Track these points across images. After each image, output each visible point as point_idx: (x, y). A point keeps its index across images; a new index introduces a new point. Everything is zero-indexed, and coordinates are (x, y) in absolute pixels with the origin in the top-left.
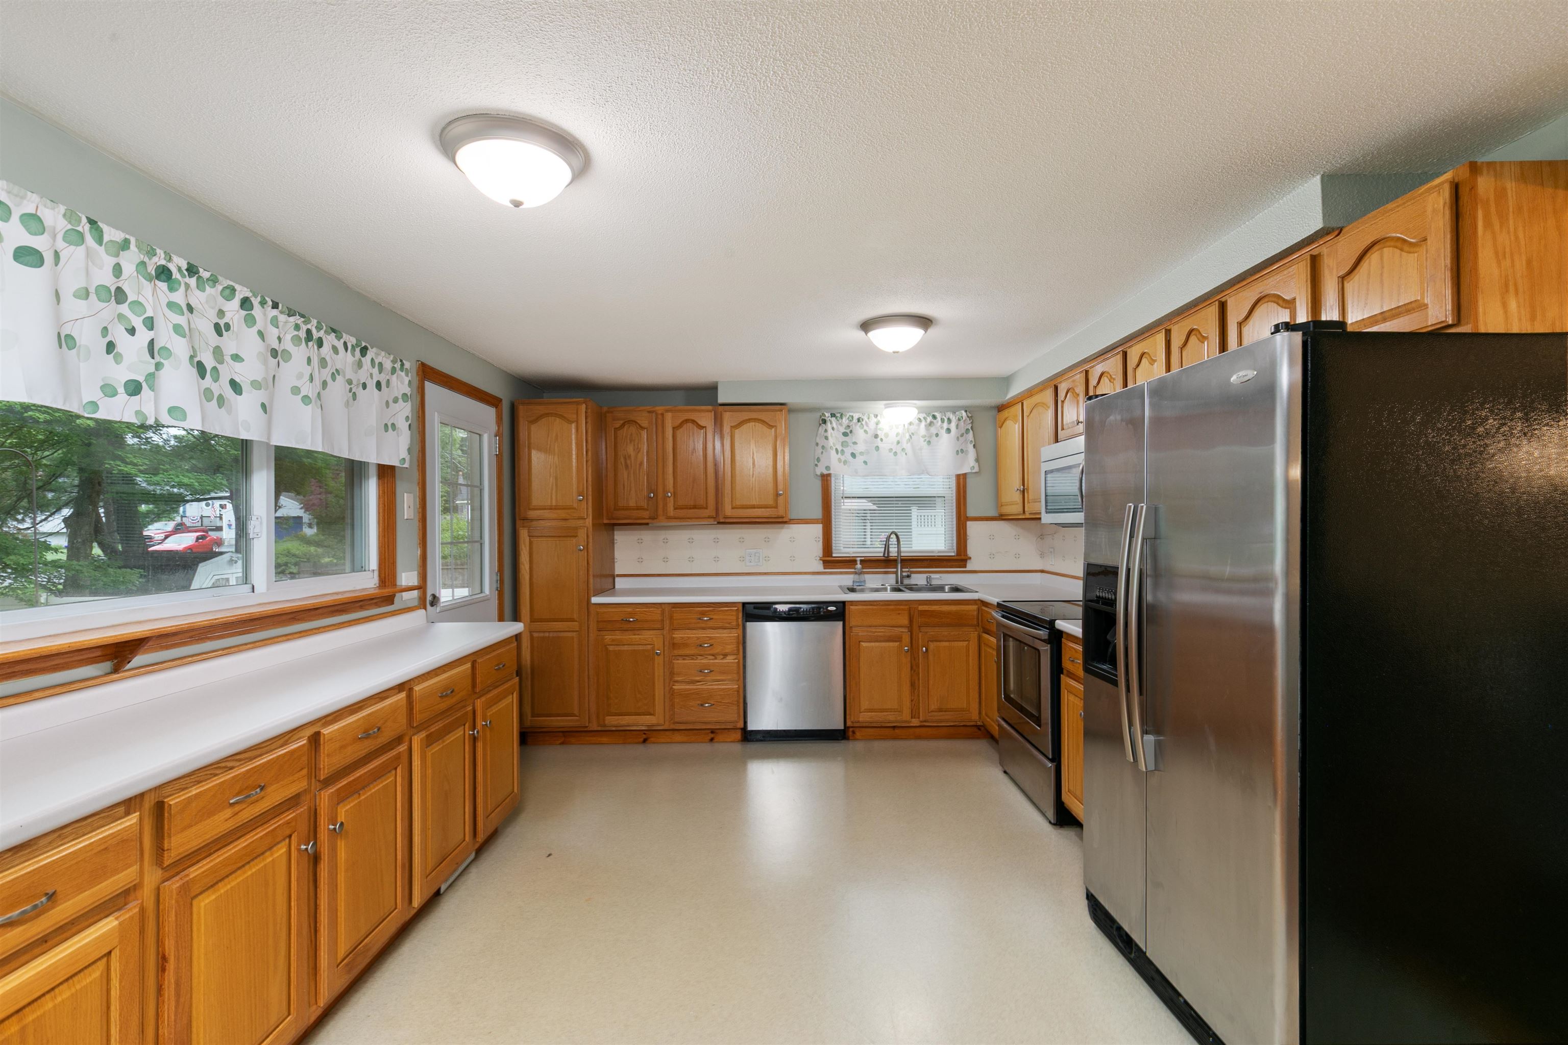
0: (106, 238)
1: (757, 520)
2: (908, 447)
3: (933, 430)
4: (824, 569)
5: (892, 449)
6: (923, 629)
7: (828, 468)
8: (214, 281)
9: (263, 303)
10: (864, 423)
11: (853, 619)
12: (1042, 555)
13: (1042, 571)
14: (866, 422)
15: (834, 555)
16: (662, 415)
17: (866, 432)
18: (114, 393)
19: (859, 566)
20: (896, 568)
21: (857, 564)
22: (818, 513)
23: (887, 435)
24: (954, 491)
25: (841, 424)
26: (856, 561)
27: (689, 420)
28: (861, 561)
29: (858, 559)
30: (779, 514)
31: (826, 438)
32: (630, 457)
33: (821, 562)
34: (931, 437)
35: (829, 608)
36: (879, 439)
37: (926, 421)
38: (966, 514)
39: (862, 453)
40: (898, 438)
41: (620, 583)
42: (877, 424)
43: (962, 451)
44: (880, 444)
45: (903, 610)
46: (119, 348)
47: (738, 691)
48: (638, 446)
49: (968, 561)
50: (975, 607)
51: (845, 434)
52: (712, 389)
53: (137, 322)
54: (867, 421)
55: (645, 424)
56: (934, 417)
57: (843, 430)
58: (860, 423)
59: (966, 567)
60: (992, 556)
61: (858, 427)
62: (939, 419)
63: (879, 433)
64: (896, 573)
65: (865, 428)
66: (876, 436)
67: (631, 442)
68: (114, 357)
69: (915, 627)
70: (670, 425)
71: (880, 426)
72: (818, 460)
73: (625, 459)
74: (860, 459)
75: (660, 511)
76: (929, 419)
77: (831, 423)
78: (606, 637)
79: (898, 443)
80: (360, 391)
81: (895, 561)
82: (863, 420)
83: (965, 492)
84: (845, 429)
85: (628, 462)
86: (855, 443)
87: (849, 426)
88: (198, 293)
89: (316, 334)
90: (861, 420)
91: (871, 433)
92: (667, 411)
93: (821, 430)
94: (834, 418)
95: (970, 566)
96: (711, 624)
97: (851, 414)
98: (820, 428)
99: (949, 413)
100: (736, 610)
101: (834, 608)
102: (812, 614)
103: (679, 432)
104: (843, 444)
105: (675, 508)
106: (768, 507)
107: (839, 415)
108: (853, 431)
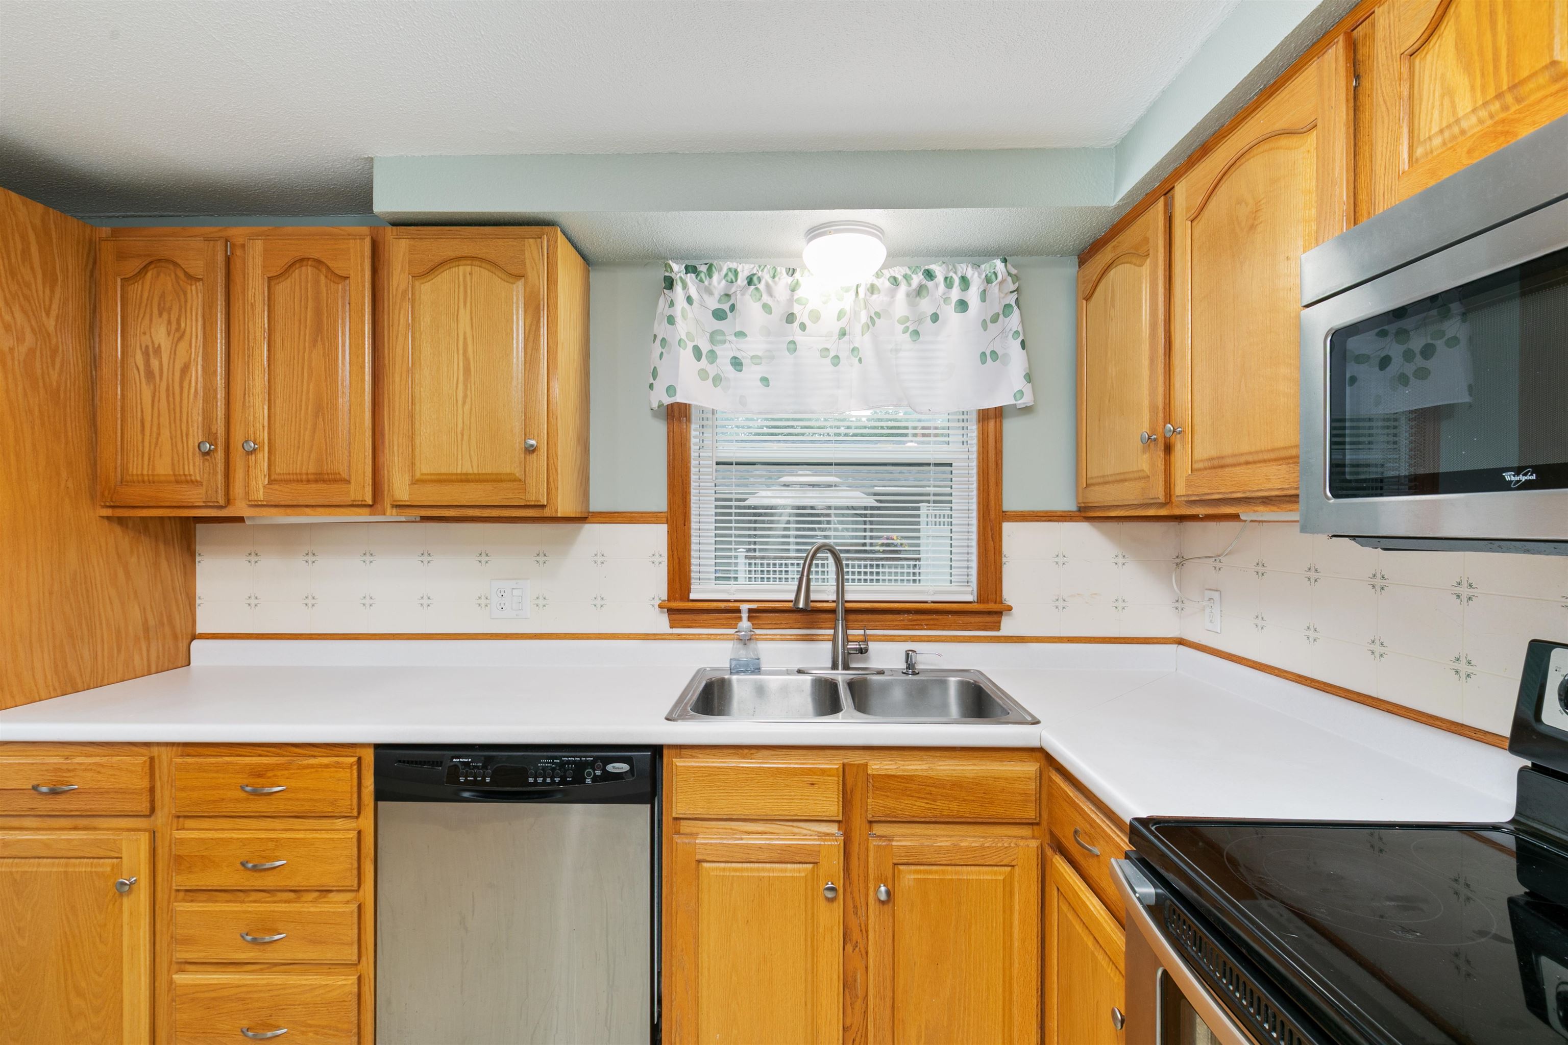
2: (863, 342)
3: (926, 306)
4: (671, 627)
5: (827, 350)
6: (879, 829)
7: (679, 391)
10: (761, 286)
11: (682, 801)
12: (1179, 603)
13: (1181, 642)
14: (768, 286)
15: (692, 596)
16: (243, 246)
17: (767, 308)
19: (745, 624)
20: (835, 628)
21: (740, 618)
22: (659, 502)
23: (815, 316)
24: (974, 450)
25: (709, 292)
26: (738, 611)
27: (308, 259)
28: (751, 611)
29: (745, 607)
30: (528, 497)
31: (671, 320)
32: (158, 351)
33: (665, 610)
34: (920, 321)
35: (611, 768)
36: (796, 324)
37: (909, 284)
38: (1001, 505)
39: (756, 359)
40: (842, 323)
41: (203, 654)
43: (994, 355)
44: (799, 337)
47: (357, 995)
48: (179, 323)
49: (1005, 614)
50: (1030, 769)
51: (719, 315)
54: (770, 281)
55: (196, 266)
56: (929, 275)
57: (713, 303)
58: (752, 287)
59: (998, 629)
60: (1060, 603)
61: (747, 297)
62: (940, 278)
63: (797, 309)
64: (833, 640)
65: (766, 298)
66: (790, 318)
67: (162, 312)
69: (858, 822)
70: (259, 271)
71: (799, 294)
72: (654, 371)
73: (146, 354)
74: (752, 373)
75: (236, 489)
76: (917, 279)
77: (685, 287)
79: (843, 333)
81: (833, 611)
82: (759, 280)
83: (999, 453)
84: (720, 301)
85: (155, 363)
86: (741, 334)
87: (727, 295)
90: (755, 279)
91: (779, 311)
92: (254, 236)
93: (663, 303)
94: (693, 276)
95: (1008, 626)
96: (282, 802)
97: (733, 265)
98: (661, 298)
99: (964, 266)
100: (352, 765)
101: (624, 767)
102: (559, 784)
103: (282, 289)
104: (714, 337)
105: (271, 482)
106: (501, 481)
107: (703, 268)
108: (738, 307)
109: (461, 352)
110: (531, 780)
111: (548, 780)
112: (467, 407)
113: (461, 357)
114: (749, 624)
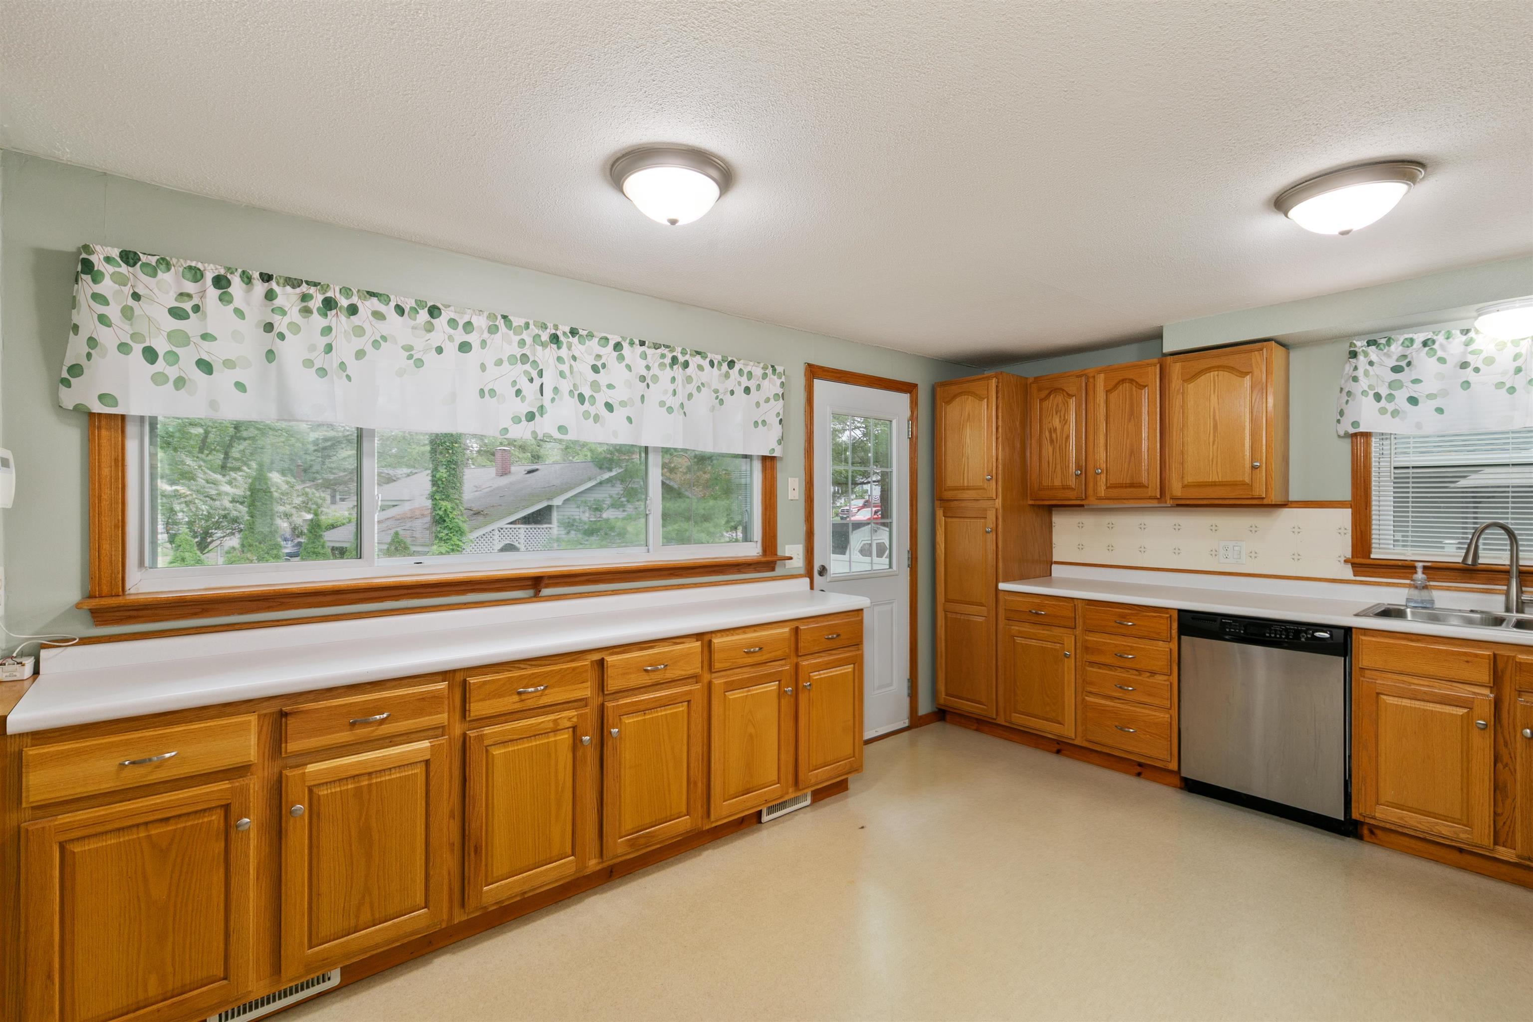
0: (514, 324)
4: (1354, 575)
5: (1503, 383)
6: (1526, 696)
7: (1362, 423)
8: (591, 335)
9: (632, 343)
10: (1436, 346)
11: (1367, 657)
14: (1442, 345)
15: (1372, 556)
16: (1094, 377)
17: (1442, 360)
18: (520, 421)
19: (1420, 576)
20: (1509, 585)
21: (1416, 573)
22: (1345, 493)
23: (1490, 361)
25: (1388, 355)
26: (1414, 568)
27: (1126, 379)
28: (1425, 568)
29: (1419, 565)
30: (1254, 493)
31: (1355, 379)
32: (1055, 430)
33: (1350, 566)
35: (1317, 634)
36: (1470, 369)
39: (1431, 396)
40: (1518, 363)
41: (1057, 571)
44: (1473, 377)
45: (1479, 656)
46: (524, 393)
48: (1065, 417)
51: (1397, 370)
52: (1157, 336)
53: (534, 374)
54: (1444, 342)
55: (1072, 390)
57: (1391, 363)
58: (1427, 348)
61: (1423, 355)
63: (1471, 358)
64: (1507, 594)
65: (1440, 353)
66: (1464, 365)
67: (1058, 413)
68: (521, 399)
69: (1506, 690)
70: (1102, 388)
71: (1473, 347)
72: (1342, 413)
73: (1050, 432)
74: (1428, 406)
75: (1090, 491)
77: (1367, 355)
78: (1013, 627)
79: (1518, 370)
80: (728, 398)
81: (1507, 572)
82: (1434, 342)
84: (1397, 361)
85: (1054, 436)
86: (1416, 381)
87: (1404, 356)
88: (580, 346)
89: (681, 359)
90: (1429, 343)
91: (1452, 362)
92: (1099, 372)
93: (1348, 369)
94: (1374, 347)
96: (1135, 631)
97: (1409, 335)
98: (1347, 365)
100: (1167, 618)
101: (1327, 635)
102: (1285, 638)
103: (1113, 396)
104: (1392, 385)
105: (1107, 488)
106: (1236, 485)
107: (1383, 341)
108: (1414, 363)
109: (1212, 417)
110: (1268, 635)
111: (1278, 636)
112: (1215, 446)
113: (1212, 420)
114: (1424, 576)
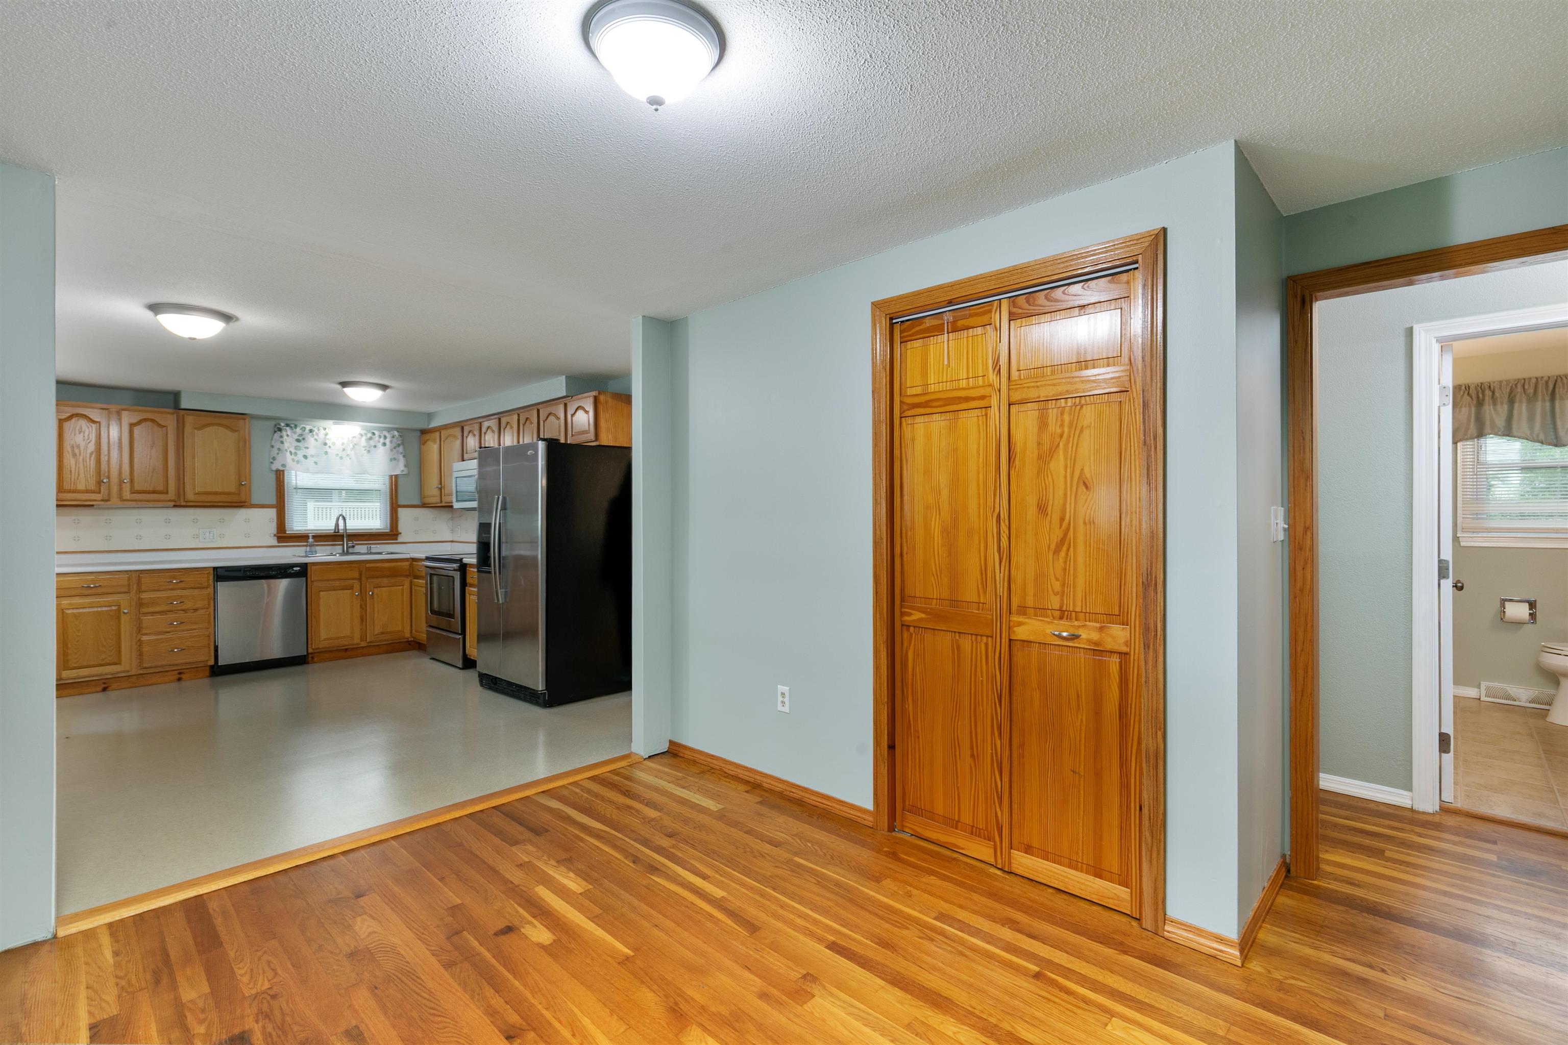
1: (219, 504)
2: (351, 454)
3: (372, 443)
4: (278, 543)
5: (338, 454)
6: (369, 580)
7: (284, 465)
10: (314, 433)
11: (313, 575)
12: (452, 531)
13: (452, 542)
15: (287, 532)
16: (118, 412)
17: (316, 440)
19: (311, 540)
20: (343, 541)
21: (309, 538)
22: (273, 500)
23: (334, 444)
24: (388, 487)
25: (294, 433)
26: (308, 536)
27: (148, 419)
28: (313, 536)
29: (311, 535)
30: (241, 499)
31: (282, 442)
33: (276, 538)
34: (370, 447)
35: (295, 568)
36: (327, 446)
37: (367, 437)
38: (398, 503)
39: (312, 456)
40: (343, 447)
42: (326, 434)
43: (394, 459)
44: (329, 450)
45: (355, 567)
47: (209, 636)
48: (88, 437)
49: (399, 535)
50: (407, 563)
51: (298, 441)
52: (176, 396)
54: (317, 433)
55: (96, 418)
56: (374, 434)
57: (296, 437)
58: (311, 434)
59: (397, 539)
60: (417, 532)
61: (309, 436)
62: (377, 436)
63: (327, 441)
64: (343, 544)
65: (316, 437)
66: (325, 444)
67: (80, 433)
69: (364, 579)
70: (126, 421)
71: (328, 437)
72: (274, 459)
73: (72, 447)
74: (311, 460)
75: (114, 494)
76: (369, 435)
77: (286, 431)
79: (344, 450)
81: (343, 536)
83: (397, 488)
84: (298, 436)
86: (307, 448)
87: (301, 435)
90: (312, 431)
91: (320, 441)
92: (123, 410)
93: (277, 436)
94: (289, 427)
95: (400, 539)
96: (182, 585)
97: (304, 426)
98: (276, 434)
99: (384, 432)
101: (299, 568)
103: (137, 428)
104: (296, 448)
105: (132, 493)
106: (229, 494)
107: (293, 426)
108: (306, 439)
109: (214, 453)
110: (271, 572)
111: (276, 573)
112: (217, 471)
113: (214, 455)
